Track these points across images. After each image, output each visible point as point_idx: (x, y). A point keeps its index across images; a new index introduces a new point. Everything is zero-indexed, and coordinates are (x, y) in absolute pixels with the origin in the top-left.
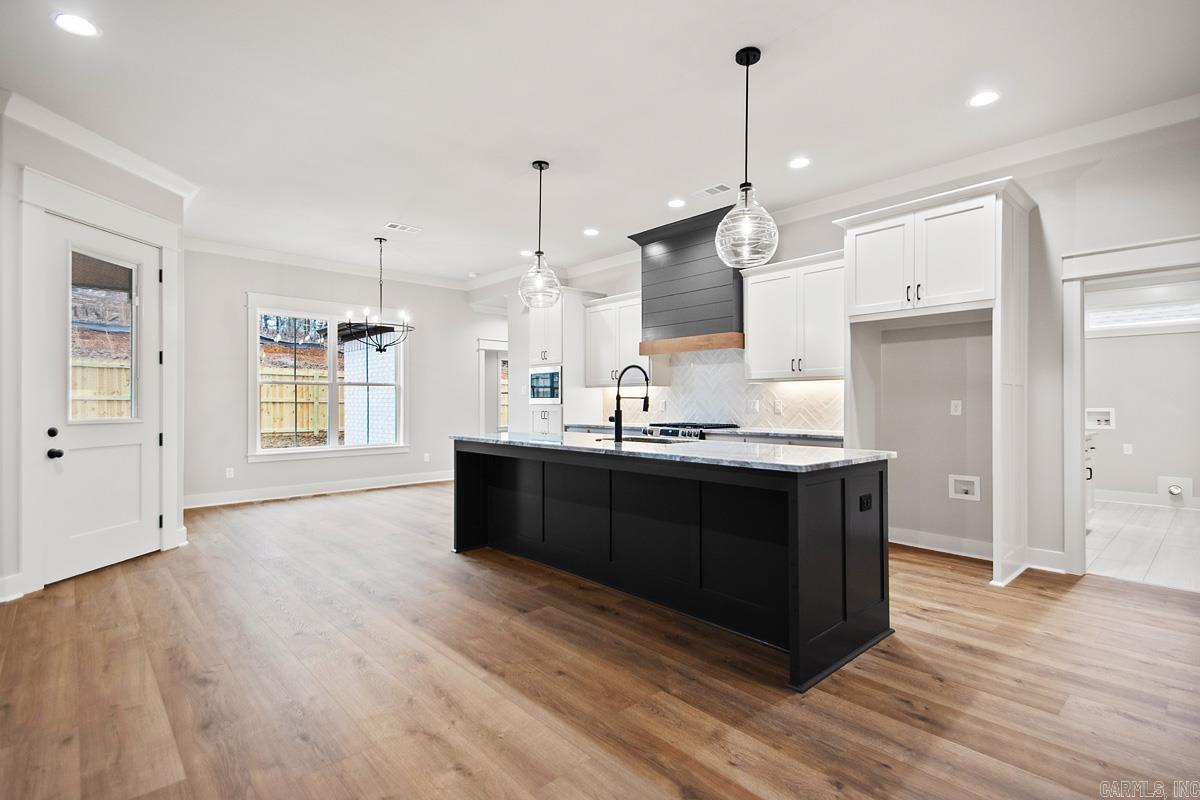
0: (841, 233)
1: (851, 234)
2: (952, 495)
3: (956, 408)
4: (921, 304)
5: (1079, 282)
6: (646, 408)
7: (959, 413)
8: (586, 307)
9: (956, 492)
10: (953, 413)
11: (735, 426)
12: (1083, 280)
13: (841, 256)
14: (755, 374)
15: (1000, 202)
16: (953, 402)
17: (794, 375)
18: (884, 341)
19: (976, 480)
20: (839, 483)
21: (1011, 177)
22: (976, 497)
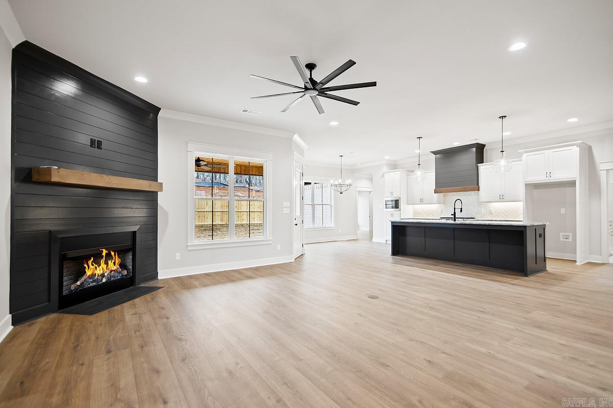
0: (521, 155)
1: (525, 155)
2: (561, 239)
3: (563, 211)
4: (551, 178)
5: (605, 171)
6: (461, 211)
7: (564, 212)
8: (408, 175)
9: (563, 238)
10: (562, 212)
11: (474, 218)
12: (607, 170)
13: (521, 160)
14: (484, 200)
15: (578, 148)
16: (562, 209)
17: (501, 200)
18: (535, 189)
19: (570, 234)
20: (534, 230)
21: (581, 141)
22: (571, 240)
